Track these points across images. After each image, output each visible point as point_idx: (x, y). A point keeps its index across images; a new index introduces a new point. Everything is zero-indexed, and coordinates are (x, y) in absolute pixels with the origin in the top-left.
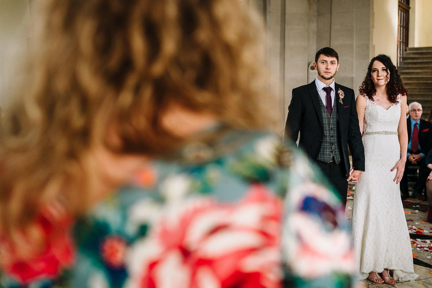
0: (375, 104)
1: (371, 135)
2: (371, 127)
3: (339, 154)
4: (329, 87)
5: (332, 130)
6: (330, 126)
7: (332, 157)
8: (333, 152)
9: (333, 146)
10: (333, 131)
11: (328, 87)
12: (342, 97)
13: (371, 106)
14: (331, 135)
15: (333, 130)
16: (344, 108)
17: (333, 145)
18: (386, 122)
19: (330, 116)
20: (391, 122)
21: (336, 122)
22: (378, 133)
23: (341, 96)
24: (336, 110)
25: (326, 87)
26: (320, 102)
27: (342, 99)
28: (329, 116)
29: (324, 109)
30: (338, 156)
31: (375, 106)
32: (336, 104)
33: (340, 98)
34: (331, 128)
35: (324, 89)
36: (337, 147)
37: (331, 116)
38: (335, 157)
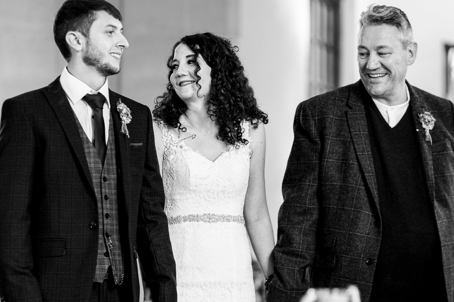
0: (185, 147)
1: (176, 225)
2: (176, 204)
3: (121, 261)
4: (99, 93)
5: (108, 201)
6: (103, 190)
7: (107, 267)
8: (110, 253)
9: (108, 240)
10: (110, 204)
11: (96, 93)
12: (126, 120)
13: (174, 153)
14: (105, 212)
15: (110, 201)
16: (132, 146)
17: (108, 237)
18: (209, 191)
19: (103, 164)
20: (223, 192)
21: (116, 182)
22: (193, 218)
23: (124, 118)
24: (114, 152)
25: (90, 93)
26: (80, 131)
27: (127, 124)
28: (101, 166)
29: (89, 147)
30: (120, 264)
31: (184, 152)
32: (114, 136)
33: (123, 122)
34: (106, 196)
35: (87, 99)
36: (117, 243)
37: (105, 166)
38: (113, 268)
